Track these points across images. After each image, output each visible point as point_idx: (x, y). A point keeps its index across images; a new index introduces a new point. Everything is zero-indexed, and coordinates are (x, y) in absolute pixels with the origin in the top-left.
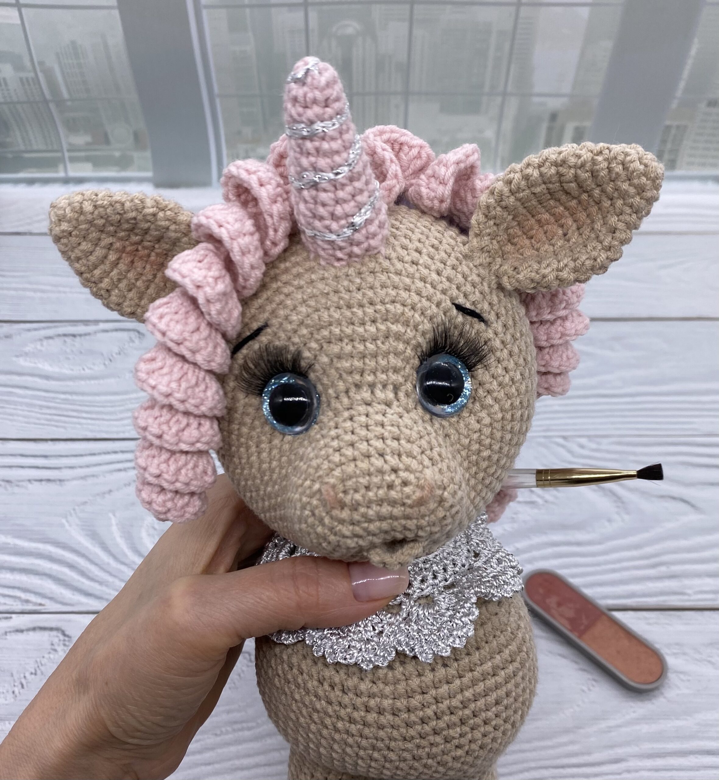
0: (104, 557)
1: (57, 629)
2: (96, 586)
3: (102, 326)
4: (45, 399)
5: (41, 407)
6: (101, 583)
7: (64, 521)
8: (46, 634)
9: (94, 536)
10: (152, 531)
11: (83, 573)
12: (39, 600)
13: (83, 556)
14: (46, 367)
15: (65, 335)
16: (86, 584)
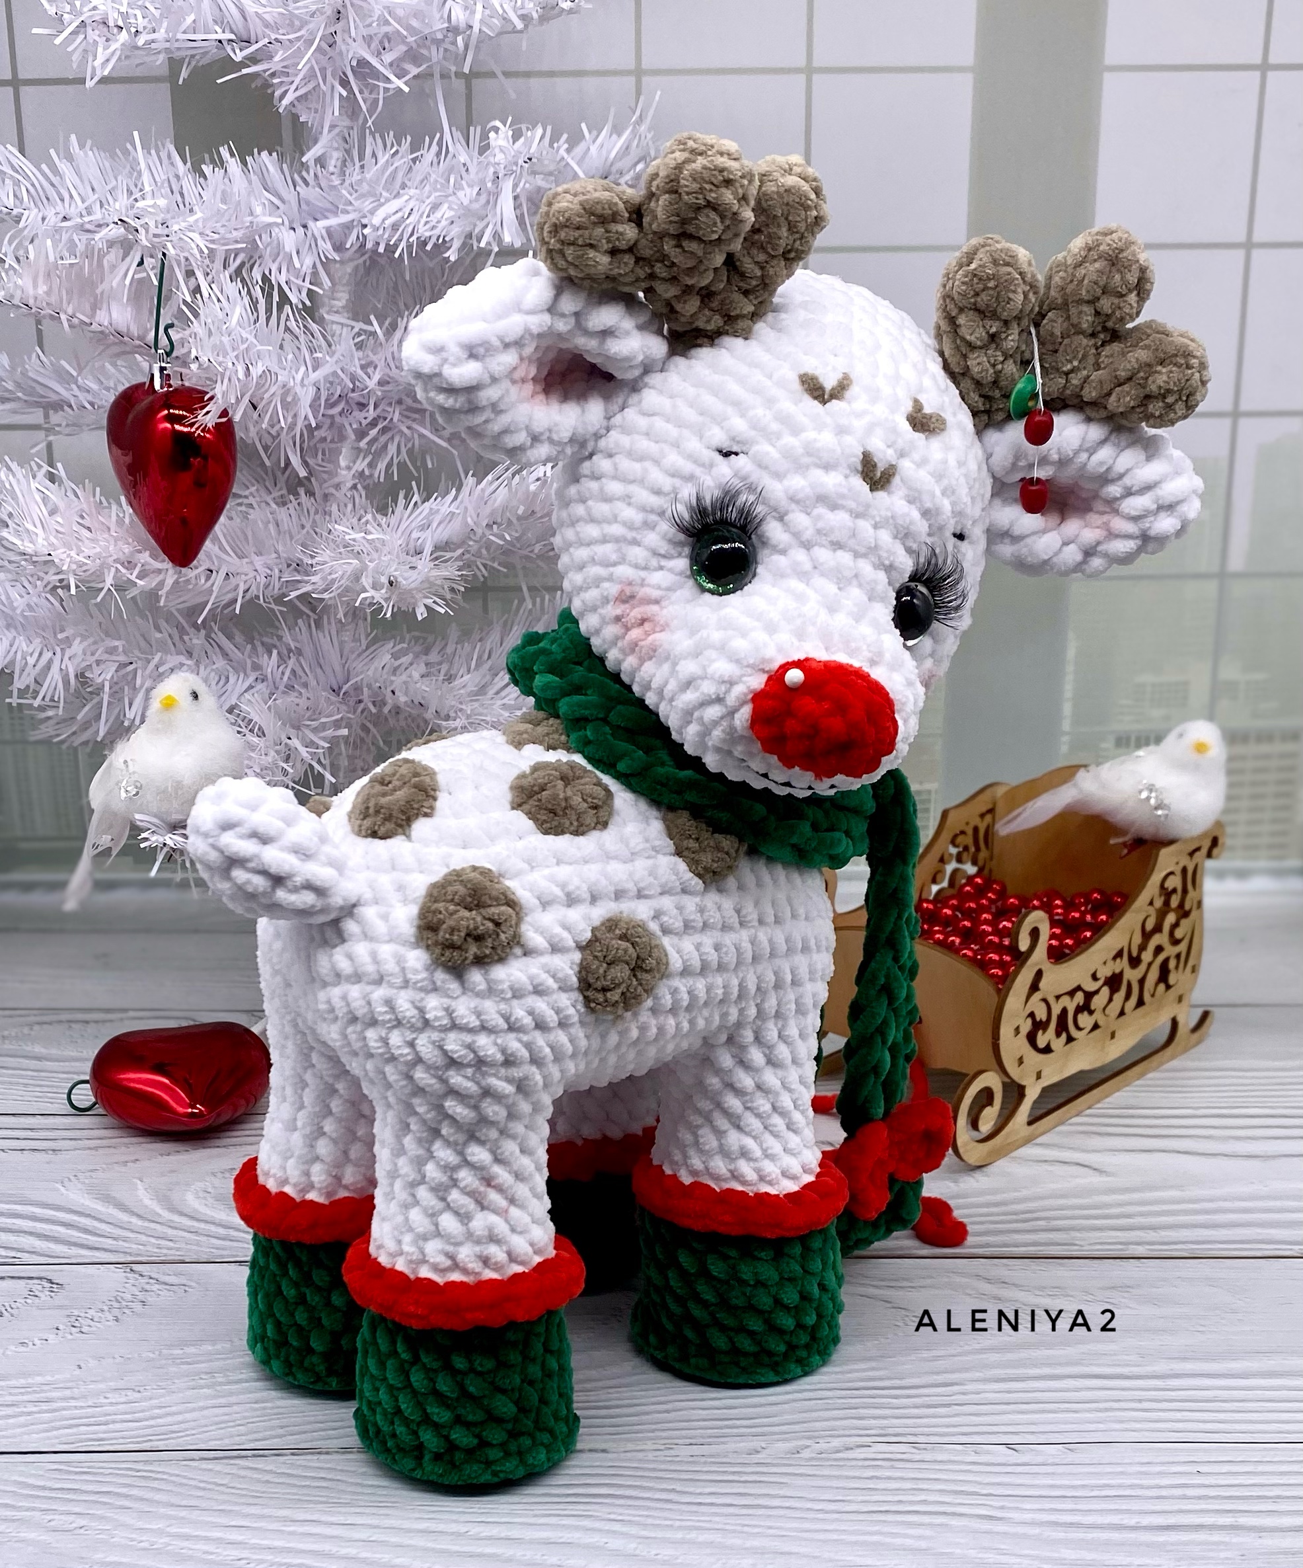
0: (124, 1217)
1: (40, 1278)
2: (110, 1241)
3: (131, 1014)
4: (32, 1078)
5: (26, 1085)
6: (115, 1239)
7: (59, 1186)
8: (22, 1282)
9: (107, 1199)
10: (201, 1194)
11: (86, 1231)
12: (13, 1254)
13: (89, 1216)
14: (38, 1049)
15: (70, 1021)
16: (92, 1240)
